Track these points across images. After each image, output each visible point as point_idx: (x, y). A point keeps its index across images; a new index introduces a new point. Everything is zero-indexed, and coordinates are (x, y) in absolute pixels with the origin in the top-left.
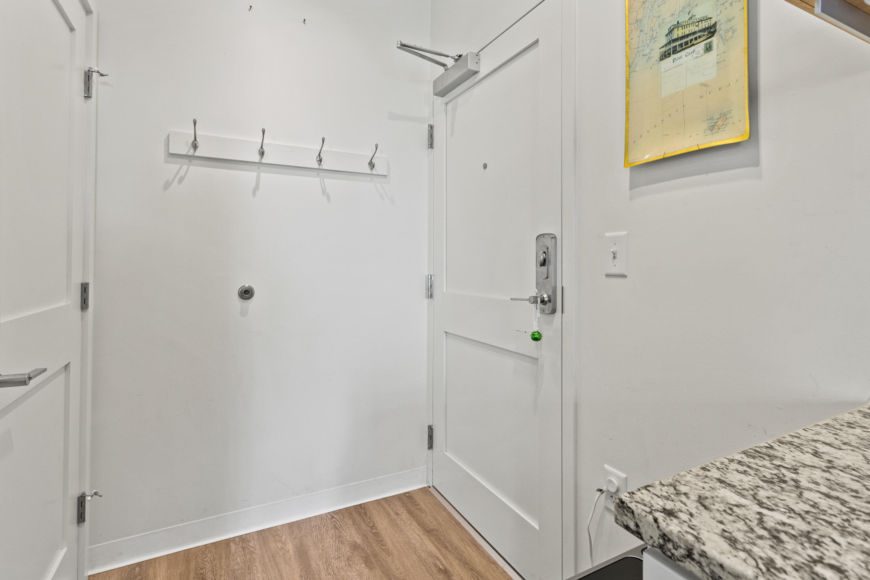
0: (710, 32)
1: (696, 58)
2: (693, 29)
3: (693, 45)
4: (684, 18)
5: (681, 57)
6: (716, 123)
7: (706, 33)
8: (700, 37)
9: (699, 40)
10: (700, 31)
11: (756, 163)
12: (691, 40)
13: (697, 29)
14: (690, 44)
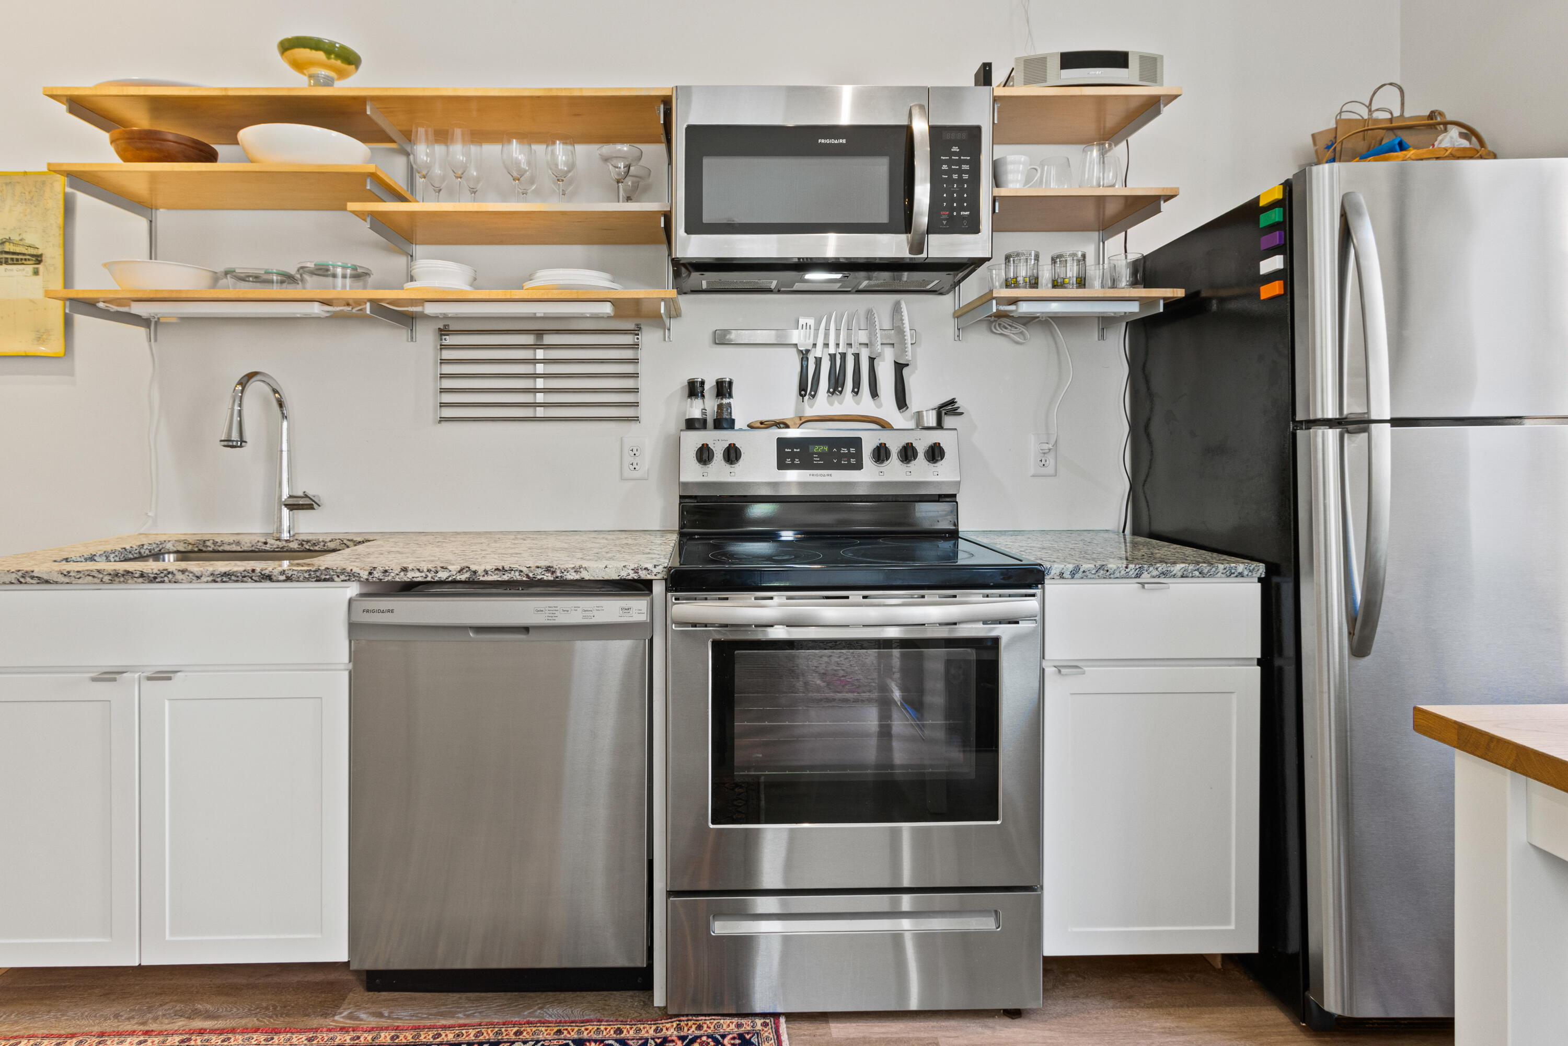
0: (37, 260)
1: (26, 276)
2: (23, 250)
3: (23, 264)
4: (15, 238)
5: (12, 270)
6: (42, 336)
7: (34, 259)
8: (29, 260)
9: (28, 262)
10: (29, 255)
11: (71, 373)
12: (22, 259)
13: (26, 252)
14: (20, 262)
